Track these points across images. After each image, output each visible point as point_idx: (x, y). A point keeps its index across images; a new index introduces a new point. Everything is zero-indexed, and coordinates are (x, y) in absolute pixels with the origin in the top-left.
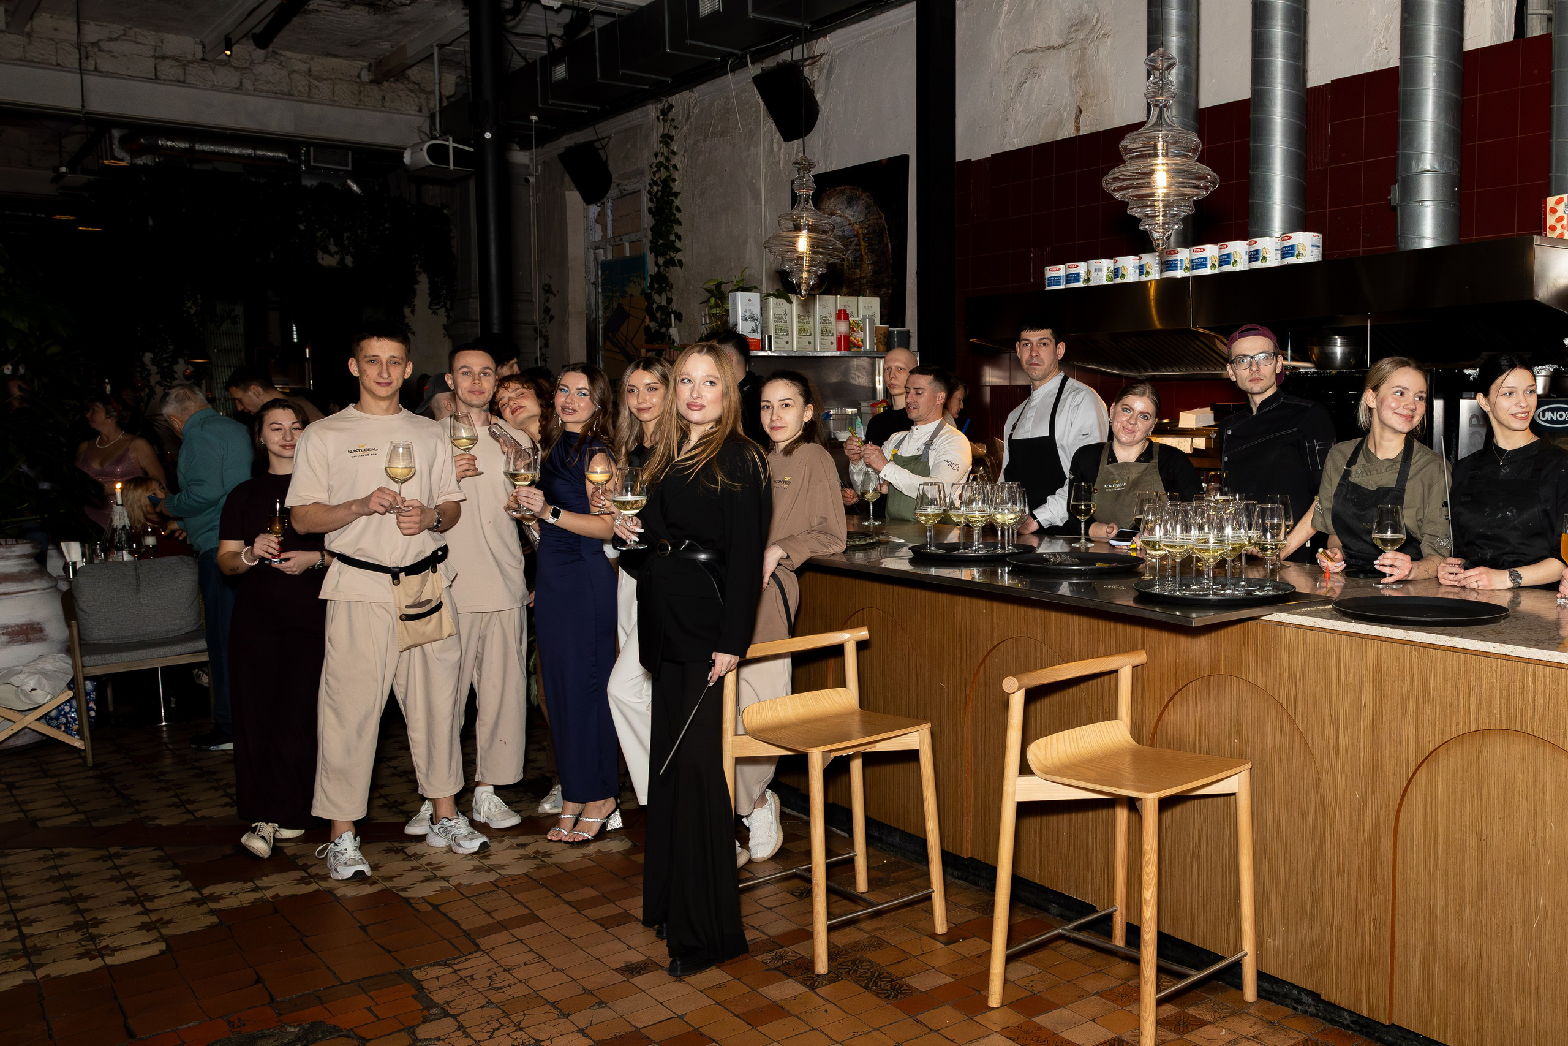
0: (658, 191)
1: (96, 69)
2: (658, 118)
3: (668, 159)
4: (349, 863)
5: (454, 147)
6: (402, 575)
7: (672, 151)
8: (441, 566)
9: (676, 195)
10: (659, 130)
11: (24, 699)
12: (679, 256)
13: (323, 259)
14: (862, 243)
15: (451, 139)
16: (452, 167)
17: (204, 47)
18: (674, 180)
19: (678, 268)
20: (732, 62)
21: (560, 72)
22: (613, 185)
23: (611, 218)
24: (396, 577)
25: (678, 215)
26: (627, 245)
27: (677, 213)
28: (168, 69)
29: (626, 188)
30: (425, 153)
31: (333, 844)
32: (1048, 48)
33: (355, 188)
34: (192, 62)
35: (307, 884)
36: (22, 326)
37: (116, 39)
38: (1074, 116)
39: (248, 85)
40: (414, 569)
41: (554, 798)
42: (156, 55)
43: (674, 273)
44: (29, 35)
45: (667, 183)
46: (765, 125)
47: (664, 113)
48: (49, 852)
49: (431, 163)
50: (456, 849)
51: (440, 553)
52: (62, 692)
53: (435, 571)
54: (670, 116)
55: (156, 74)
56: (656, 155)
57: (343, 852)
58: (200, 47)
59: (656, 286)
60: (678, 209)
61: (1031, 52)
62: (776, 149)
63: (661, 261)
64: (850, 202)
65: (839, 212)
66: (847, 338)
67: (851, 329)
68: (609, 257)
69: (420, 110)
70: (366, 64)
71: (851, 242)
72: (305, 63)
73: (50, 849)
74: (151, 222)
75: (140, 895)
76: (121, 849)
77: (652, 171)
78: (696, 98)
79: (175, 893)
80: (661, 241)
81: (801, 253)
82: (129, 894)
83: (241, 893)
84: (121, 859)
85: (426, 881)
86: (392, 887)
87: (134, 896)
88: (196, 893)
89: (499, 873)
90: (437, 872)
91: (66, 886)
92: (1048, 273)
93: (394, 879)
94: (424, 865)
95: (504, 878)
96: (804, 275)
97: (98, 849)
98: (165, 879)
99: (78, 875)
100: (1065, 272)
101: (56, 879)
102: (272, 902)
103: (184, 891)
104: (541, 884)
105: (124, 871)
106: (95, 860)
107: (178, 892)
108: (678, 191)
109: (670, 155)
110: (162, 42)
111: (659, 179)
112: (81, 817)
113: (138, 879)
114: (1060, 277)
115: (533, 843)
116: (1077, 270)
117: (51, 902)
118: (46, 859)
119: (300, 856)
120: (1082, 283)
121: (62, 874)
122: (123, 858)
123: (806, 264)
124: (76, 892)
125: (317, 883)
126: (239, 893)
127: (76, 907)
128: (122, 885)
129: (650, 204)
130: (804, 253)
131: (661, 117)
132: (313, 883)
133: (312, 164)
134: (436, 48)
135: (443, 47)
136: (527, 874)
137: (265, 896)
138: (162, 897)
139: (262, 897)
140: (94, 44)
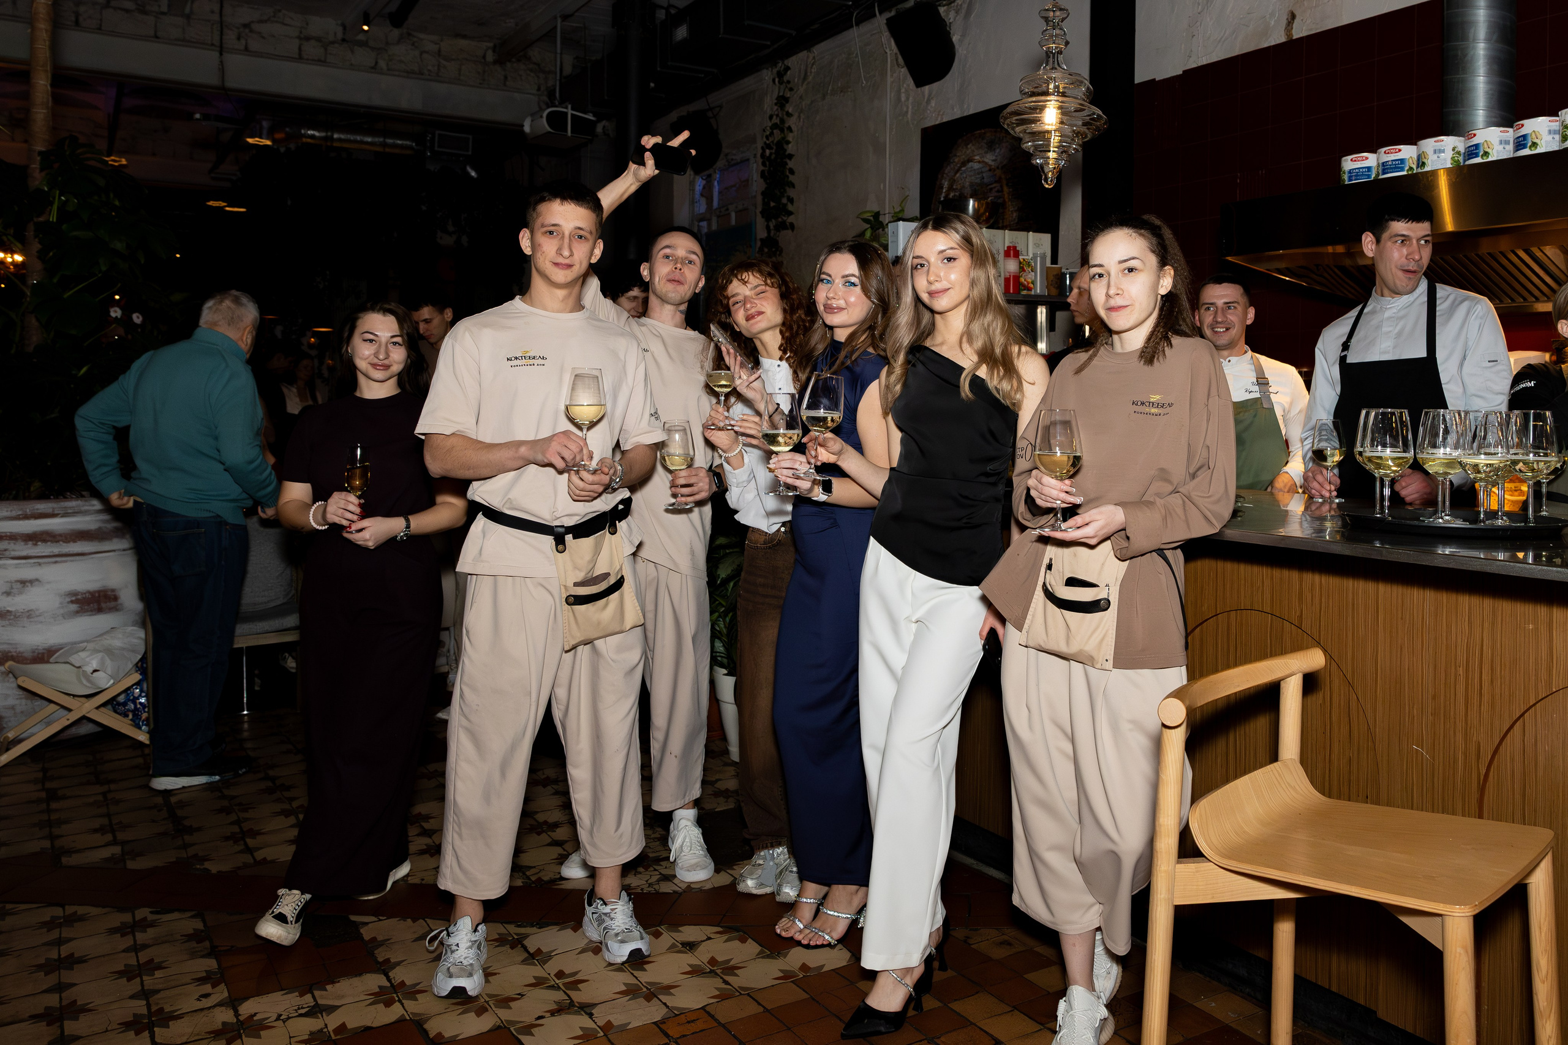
0: (771, 154)
1: (246, 49)
2: (774, 81)
3: (782, 121)
4: (453, 970)
5: (572, 115)
6: (569, 538)
7: (787, 112)
8: (622, 526)
9: (790, 157)
10: (775, 92)
11: (85, 682)
12: (791, 219)
13: (441, 238)
14: (1006, 189)
15: (570, 106)
16: (569, 133)
17: (345, 28)
18: (788, 143)
19: (790, 231)
20: (857, 14)
21: (682, 33)
22: (722, 156)
23: (717, 190)
24: (560, 541)
25: (792, 178)
26: (733, 215)
27: (790, 175)
28: (312, 49)
29: (734, 157)
30: (544, 120)
31: (447, 932)
33: (473, 174)
34: (333, 43)
35: (388, 1004)
36: (119, 246)
37: (266, 21)
38: (1284, 22)
39: (382, 64)
40: (584, 530)
42: (302, 36)
43: (785, 237)
44: (188, 17)
45: (781, 144)
46: (892, 76)
47: (780, 75)
48: (58, 911)
49: (549, 130)
51: (621, 507)
52: (127, 674)
53: (614, 532)
54: (785, 79)
55: (300, 54)
56: (771, 117)
57: (455, 948)
58: (340, 28)
59: (766, 250)
60: (792, 172)
62: (903, 99)
63: (772, 225)
64: (991, 146)
65: (977, 158)
66: (1017, 278)
67: (1022, 269)
68: (714, 227)
69: (539, 89)
70: (491, 45)
71: (991, 189)
72: (436, 44)
73: (63, 906)
74: (289, 203)
75: (153, 1010)
76: (151, 912)
77: (765, 134)
78: (814, 58)
79: (202, 1010)
80: (772, 204)
81: (1049, 125)
82: (139, 1007)
83: (292, 1017)
84: (146, 932)
85: (560, 1010)
86: (508, 1021)
87: (145, 1011)
88: (231, 1013)
89: (665, 1004)
90: (572, 993)
91: (60, 983)
92: (1349, 164)
93: (512, 1004)
94: (552, 975)
95: (675, 1015)
96: (1052, 155)
97: (122, 910)
98: (195, 977)
99: (81, 960)
100: (1378, 160)
101: (50, 967)
102: (333, 1037)
103: (215, 1006)
104: (734, 1036)
105: (144, 956)
106: (112, 931)
107: (206, 1008)
108: (792, 153)
109: (785, 117)
110: (307, 24)
111: (773, 142)
112: (116, 850)
113: (158, 974)
114: (1369, 169)
115: (704, 941)
116: (1399, 156)
117: (30, 1017)
118: (51, 924)
119: (382, 944)
120: (1408, 171)
121: (62, 956)
122: (148, 930)
123: (1055, 140)
124: (69, 995)
125: (402, 1004)
126: (290, 1016)
127: (59, 1031)
128: (135, 986)
129: (762, 168)
130: (1052, 125)
131: (777, 80)
132: (397, 1004)
133: (436, 149)
134: (559, 20)
135: (565, 17)
136: (707, 1009)
137: (326, 1025)
138: (180, 1017)
139: (321, 1031)
140: (245, 26)
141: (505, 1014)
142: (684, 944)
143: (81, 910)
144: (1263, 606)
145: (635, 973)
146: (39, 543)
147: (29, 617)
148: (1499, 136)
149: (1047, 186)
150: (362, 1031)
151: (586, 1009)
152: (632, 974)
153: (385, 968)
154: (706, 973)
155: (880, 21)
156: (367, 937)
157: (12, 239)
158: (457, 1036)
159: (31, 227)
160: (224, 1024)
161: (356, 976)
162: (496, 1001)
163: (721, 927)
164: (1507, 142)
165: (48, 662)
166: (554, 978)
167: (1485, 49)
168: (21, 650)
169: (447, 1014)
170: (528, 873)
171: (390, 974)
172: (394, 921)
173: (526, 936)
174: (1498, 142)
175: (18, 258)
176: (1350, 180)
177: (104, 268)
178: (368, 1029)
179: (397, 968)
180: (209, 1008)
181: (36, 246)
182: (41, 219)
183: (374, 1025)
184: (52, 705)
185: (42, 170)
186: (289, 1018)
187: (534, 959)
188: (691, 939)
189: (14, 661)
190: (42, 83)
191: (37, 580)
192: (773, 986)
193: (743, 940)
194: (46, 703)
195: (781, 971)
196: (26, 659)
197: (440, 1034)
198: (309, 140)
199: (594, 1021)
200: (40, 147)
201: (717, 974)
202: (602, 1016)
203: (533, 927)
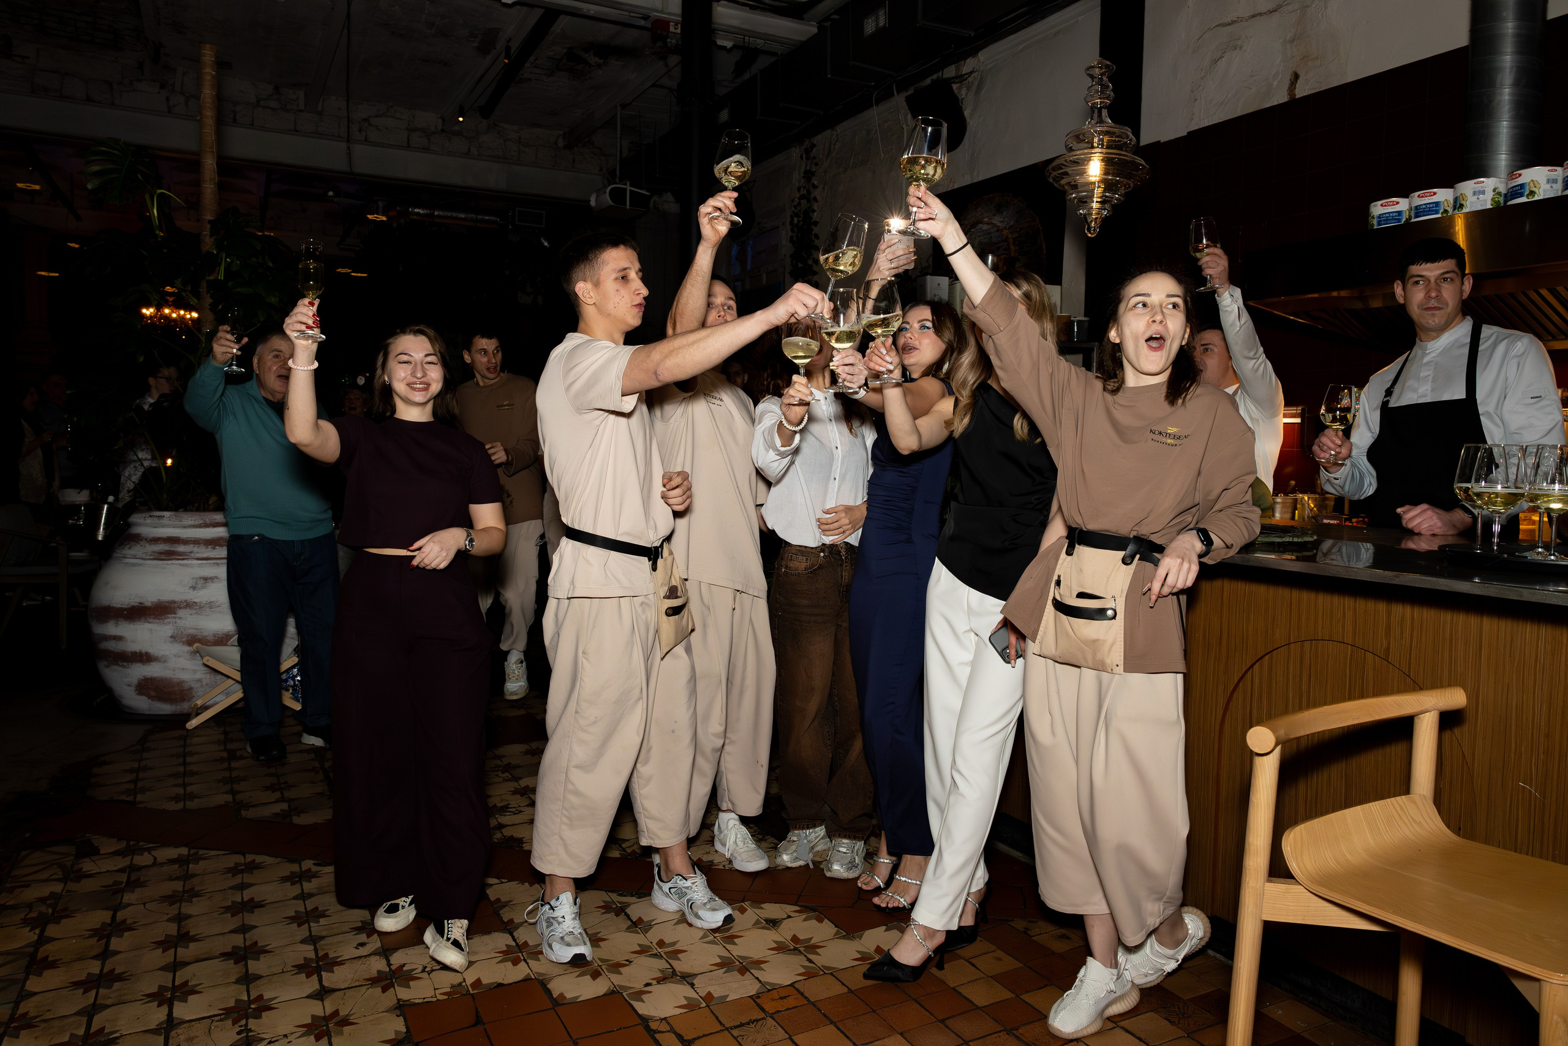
0: (799, 221)
1: (366, 140)
2: (801, 157)
3: (809, 192)
4: (567, 939)
5: (630, 190)
7: (813, 184)
9: (816, 223)
10: (803, 167)
13: (521, 298)
14: (1012, 247)
15: (628, 183)
16: (628, 207)
17: (444, 120)
18: (814, 211)
20: (876, 95)
21: (724, 115)
22: (755, 225)
23: (750, 255)
25: (817, 242)
26: (764, 276)
27: (815, 240)
28: (418, 139)
29: (766, 226)
30: (608, 195)
31: (547, 907)
32: (1253, 16)
33: (546, 244)
34: (434, 133)
36: (273, 300)
37: (381, 116)
38: (1287, 82)
39: (474, 151)
41: (794, 847)
42: (410, 128)
44: (321, 114)
45: (808, 213)
47: (808, 152)
49: (612, 203)
50: (691, 918)
54: (812, 155)
55: (408, 143)
56: (799, 189)
57: (561, 920)
58: (440, 120)
60: (817, 236)
61: (1230, 24)
64: (999, 209)
65: (986, 220)
69: (601, 170)
70: (562, 132)
71: (998, 248)
72: (517, 133)
73: (243, 855)
75: (320, 955)
76: (314, 864)
77: (794, 204)
78: (837, 135)
79: (360, 957)
80: (800, 265)
81: (1092, 176)
82: (308, 951)
83: (435, 970)
84: (311, 882)
85: (663, 979)
86: (620, 986)
87: (312, 955)
88: (384, 962)
89: (757, 978)
90: (674, 963)
91: (243, 925)
92: (1378, 209)
93: (622, 970)
94: (654, 944)
95: (768, 989)
96: (1095, 205)
97: (291, 861)
98: (354, 926)
99: (260, 905)
100: (1410, 204)
101: (237, 909)
102: (471, 992)
103: (369, 955)
104: (824, 1015)
105: (310, 904)
106: (284, 879)
107: (363, 956)
108: (818, 220)
109: (811, 188)
110: (414, 118)
111: (800, 211)
112: (285, 806)
113: (323, 921)
114: (1400, 213)
115: (785, 919)
116: (1434, 199)
117: (221, 954)
118: (234, 871)
119: (506, 905)
120: (1442, 213)
121: (245, 900)
122: (313, 880)
123: (1098, 192)
124: (252, 936)
125: (527, 963)
126: (434, 968)
127: (244, 969)
128: (304, 932)
129: (790, 234)
130: (1096, 176)
131: (804, 156)
132: (523, 962)
133: (517, 223)
134: (619, 108)
135: (624, 106)
136: (796, 985)
137: (464, 979)
138: (341, 963)
139: (460, 984)
140: (365, 120)
141: (617, 979)
142: (768, 921)
143: (259, 859)
144: (1343, 636)
145: (727, 946)
146: (217, 547)
147: (211, 607)
148: (1547, 175)
149: (1089, 235)
150: (495, 987)
151: (687, 978)
152: (725, 947)
153: (509, 928)
154: (790, 950)
155: (899, 100)
156: (492, 898)
157: (190, 295)
158: (577, 997)
159: (204, 285)
160: (379, 972)
161: (486, 934)
162: (608, 965)
163: (799, 906)
164: (1555, 181)
165: (226, 645)
166: (656, 947)
167: (1509, 94)
168: (206, 634)
169: (567, 976)
170: (624, 846)
171: (515, 934)
172: (513, 884)
173: (628, 905)
174: (1545, 181)
175: (195, 315)
176: (1379, 224)
177: (262, 319)
178: (500, 985)
179: (521, 928)
180: (366, 956)
181: (209, 300)
182: (212, 278)
183: (505, 982)
184: (230, 680)
185: (211, 236)
186: (433, 971)
187: (637, 927)
188: (774, 917)
189: (201, 643)
190: (210, 163)
191: (216, 577)
192: (853, 967)
193: (820, 921)
194: (225, 678)
195: (858, 952)
196: (210, 642)
197: (561, 995)
198: (415, 217)
199: (696, 991)
200: (209, 217)
201: (800, 951)
202: (704, 986)
203: (633, 896)
